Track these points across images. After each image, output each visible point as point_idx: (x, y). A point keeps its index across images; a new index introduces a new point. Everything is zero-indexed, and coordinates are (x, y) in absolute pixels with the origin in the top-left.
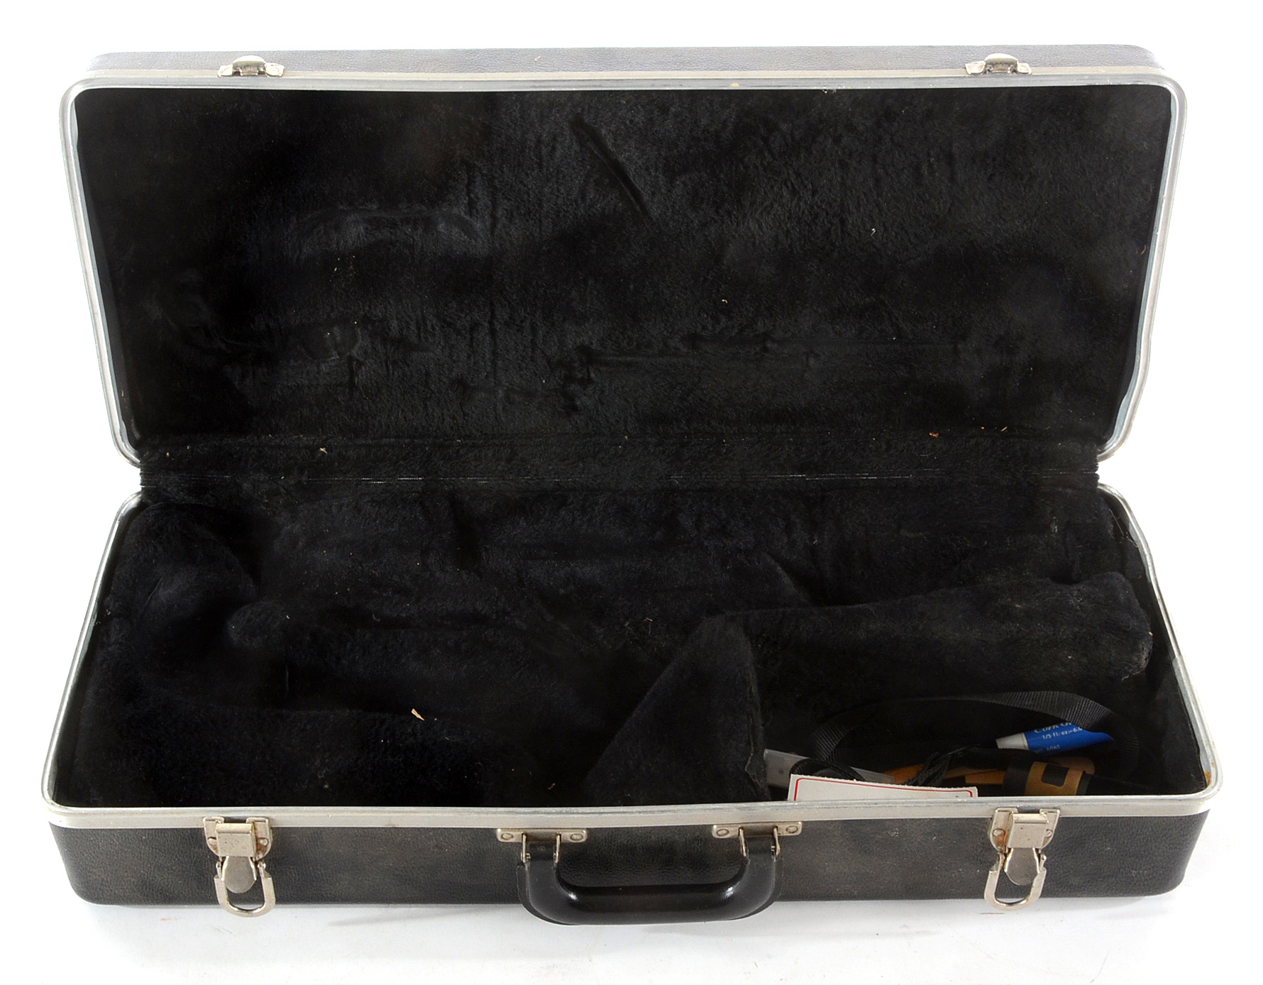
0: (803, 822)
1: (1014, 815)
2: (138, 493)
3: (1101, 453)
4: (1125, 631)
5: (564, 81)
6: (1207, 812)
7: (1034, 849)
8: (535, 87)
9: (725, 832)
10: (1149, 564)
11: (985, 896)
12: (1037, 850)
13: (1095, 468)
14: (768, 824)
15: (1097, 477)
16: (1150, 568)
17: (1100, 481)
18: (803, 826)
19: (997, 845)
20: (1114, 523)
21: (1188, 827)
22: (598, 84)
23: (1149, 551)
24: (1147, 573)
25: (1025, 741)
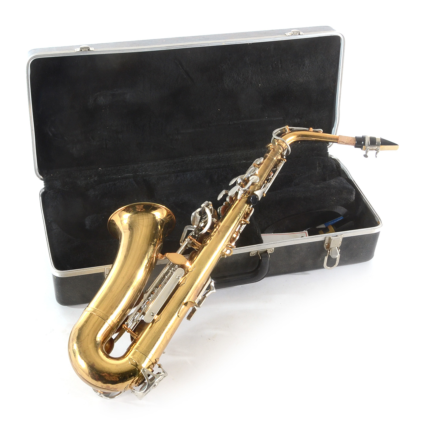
0: (274, 248)
1: (331, 238)
2: (44, 188)
3: (328, 145)
4: (348, 189)
5: (176, 46)
6: (379, 232)
7: (337, 248)
8: (167, 48)
9: (253, 253)
10: (348, 173)
11: (324, 267)
12: (338, 248)
13: (327, 150)
14: (265, 250)
15: (328, 153)
16: (349, 174)
17: (329, 154)
18: (274, 249)
19: (326, 248)
20: (336, 165)
21: (375, 236)
22: (185, 46)
23: (347, 170)
24: (348, 177)
25: (324, 226)
